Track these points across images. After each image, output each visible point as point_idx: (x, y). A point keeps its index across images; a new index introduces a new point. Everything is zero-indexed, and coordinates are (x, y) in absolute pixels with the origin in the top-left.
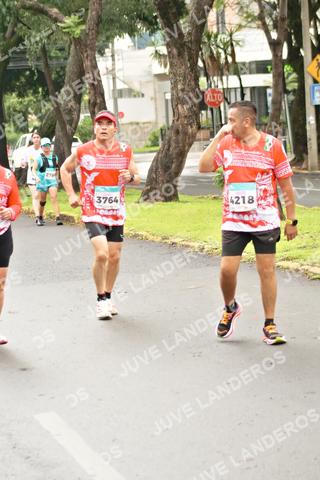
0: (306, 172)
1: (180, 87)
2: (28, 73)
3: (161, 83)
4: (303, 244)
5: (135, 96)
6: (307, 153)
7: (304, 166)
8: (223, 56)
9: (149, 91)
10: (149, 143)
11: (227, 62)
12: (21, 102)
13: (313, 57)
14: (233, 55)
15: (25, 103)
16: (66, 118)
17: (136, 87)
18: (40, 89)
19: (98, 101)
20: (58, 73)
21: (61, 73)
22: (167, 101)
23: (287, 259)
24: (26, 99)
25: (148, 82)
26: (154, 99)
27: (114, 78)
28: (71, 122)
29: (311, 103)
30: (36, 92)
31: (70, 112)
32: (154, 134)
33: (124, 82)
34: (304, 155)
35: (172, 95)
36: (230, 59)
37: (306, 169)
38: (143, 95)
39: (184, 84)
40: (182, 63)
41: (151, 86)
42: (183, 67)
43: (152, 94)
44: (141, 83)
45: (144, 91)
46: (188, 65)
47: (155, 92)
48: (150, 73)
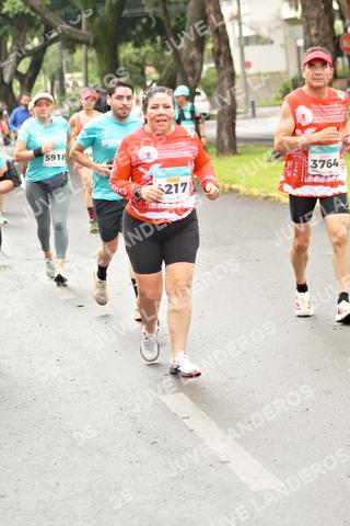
1: (313, 31)
2: (144, 20)
3: (292, 28)
5: (263, 44)
9: (279, 38)
10: (280, 95)
12: (137, 54)
15: (143, 54)
16: (188, 69)
17: (265, 33)
18: (159, 38)
19: (223, 49)
20: (178, 19)
21: (181, 20)
22: (298, 48)
24: (143, 50)
25: (277, 28)
26: (285, 46)
27: (240, 24)
28: (193, 74)
30: (153, 41)
31: (192, 62)
32: (285, 86)
33: (251, 27)
35: (305, 41)
38: (272, 42)
39: (317, 29)
40: (315, 6)
41: (281, 31)
42: (316, 10)
43: (282, 41)
44: (270, 29)
45: (273, 38)
46: (322, 7)
47: (285, 38)
48: (279, 17)
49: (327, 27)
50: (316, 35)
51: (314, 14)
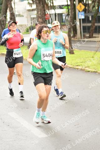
0: (77, 40)
3: (29, 12)
4: (82, 61)
5: (21, 16)
6: (77, 34)
7: (76, 38)
8: (49, 4)
9: (25, 15)
10: (26, 31)
11: (51, 5)
13: (79, 3)
14: (53, 3)
16: (2, 23)
17: (21, 14)
23: (78, 66)
25: (25, 12)
26: (27, 17)
28: (4, 24)
29: (78, 18)
31: (3, 21)
32: (27, 28)
33: (17, 12)
34: (76, 35)
36: (52, 5)
37: (77, 39)
38: (23, 16)
39: (41, 12)
40: (40, 5)
41: (26, 13)
42: (40, 7)
43: (26, 16)
44: (23, 12)
45: (23, 15)
46: (42, 6)
47: (27, 15)
48: (26, 9)
49: (43, 12)
50: (40, 14)
51: (40, 8)
